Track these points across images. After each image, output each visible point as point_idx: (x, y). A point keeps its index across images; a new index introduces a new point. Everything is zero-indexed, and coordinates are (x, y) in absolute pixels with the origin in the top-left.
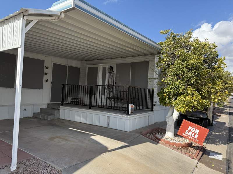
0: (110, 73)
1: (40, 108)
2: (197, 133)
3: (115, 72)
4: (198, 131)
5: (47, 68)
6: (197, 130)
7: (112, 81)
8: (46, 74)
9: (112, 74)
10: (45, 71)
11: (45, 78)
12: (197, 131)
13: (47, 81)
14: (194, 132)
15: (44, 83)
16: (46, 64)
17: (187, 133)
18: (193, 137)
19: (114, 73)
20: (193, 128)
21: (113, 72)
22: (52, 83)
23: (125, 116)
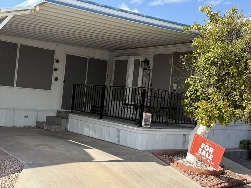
0: (144, 69)
1: (47, 116)
2: (212, 153)
3: (151, 68)
4: (213, 150)
5: (58, 61)
6: (211, 148)
7: (147, 81)
8: (56, 70)
9: (148, 71)
10: (55, 65)
11: (55, 74)
12: (211, 150)
13: (56, 79)
14: (208, 151)
15: (53, 82)
16: (56, 56)
17: (200, 152)
18: (207, 159)
19: (150, 70)
20: (207, 146)
21: (149, 67)
22: (64, 82)
23: (137, 129)
